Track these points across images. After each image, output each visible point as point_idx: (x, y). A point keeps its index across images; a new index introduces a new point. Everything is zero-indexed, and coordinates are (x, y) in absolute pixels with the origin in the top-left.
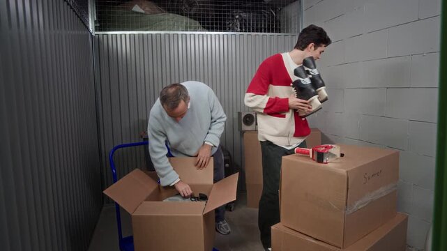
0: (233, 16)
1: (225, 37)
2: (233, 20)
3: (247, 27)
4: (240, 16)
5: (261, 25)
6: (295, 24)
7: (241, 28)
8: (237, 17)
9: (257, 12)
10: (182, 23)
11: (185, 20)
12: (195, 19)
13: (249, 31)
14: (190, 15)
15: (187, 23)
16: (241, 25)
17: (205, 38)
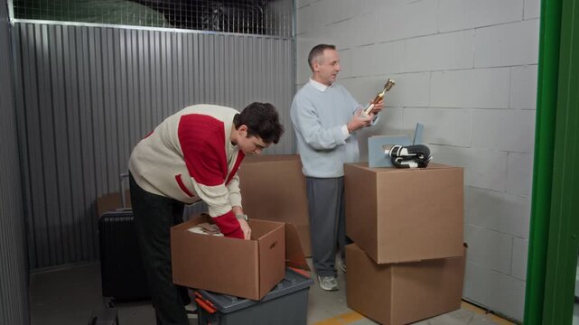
0: (211, 10)
1: (201, 37)
2: (210, 15)
3: (228, 25)
4: (220, 11)
5: (246, 24)
6: (286, 25)
7: (221, 27)
8: (216, 11)
9: (241, 7)
10: (143, 14)
11: (147, 10)
12: (161, 11)
13: (231, 31)
14: (155, 5)
15: (149, 15)
16: (221, 22)
17: (174, 37)
